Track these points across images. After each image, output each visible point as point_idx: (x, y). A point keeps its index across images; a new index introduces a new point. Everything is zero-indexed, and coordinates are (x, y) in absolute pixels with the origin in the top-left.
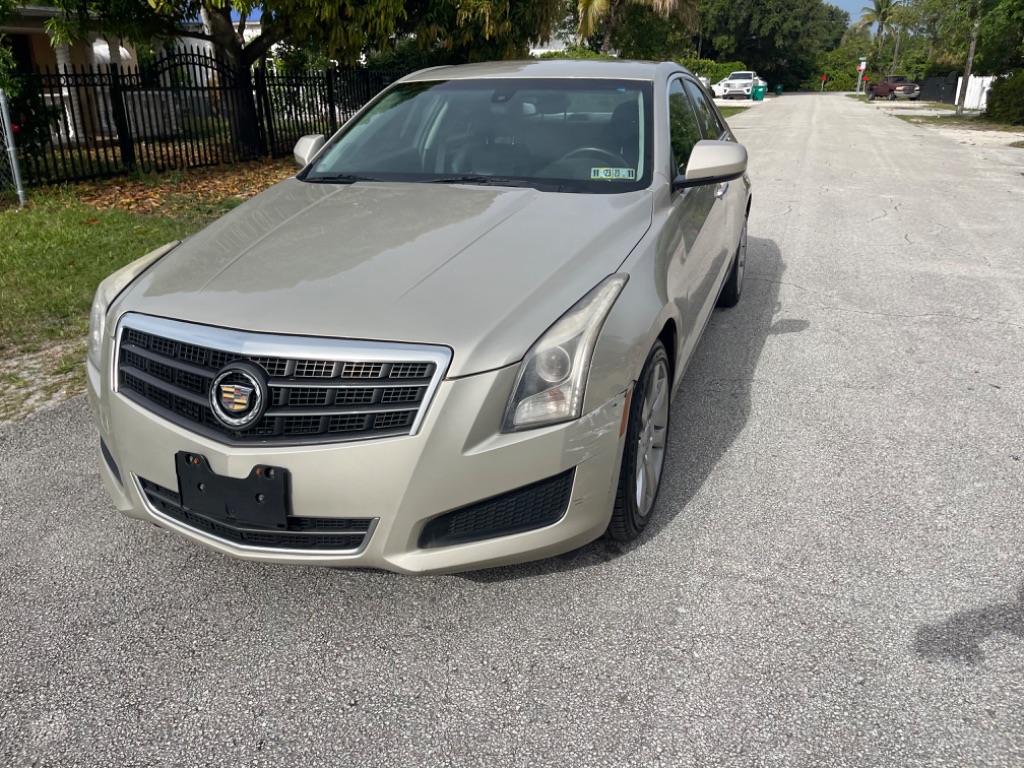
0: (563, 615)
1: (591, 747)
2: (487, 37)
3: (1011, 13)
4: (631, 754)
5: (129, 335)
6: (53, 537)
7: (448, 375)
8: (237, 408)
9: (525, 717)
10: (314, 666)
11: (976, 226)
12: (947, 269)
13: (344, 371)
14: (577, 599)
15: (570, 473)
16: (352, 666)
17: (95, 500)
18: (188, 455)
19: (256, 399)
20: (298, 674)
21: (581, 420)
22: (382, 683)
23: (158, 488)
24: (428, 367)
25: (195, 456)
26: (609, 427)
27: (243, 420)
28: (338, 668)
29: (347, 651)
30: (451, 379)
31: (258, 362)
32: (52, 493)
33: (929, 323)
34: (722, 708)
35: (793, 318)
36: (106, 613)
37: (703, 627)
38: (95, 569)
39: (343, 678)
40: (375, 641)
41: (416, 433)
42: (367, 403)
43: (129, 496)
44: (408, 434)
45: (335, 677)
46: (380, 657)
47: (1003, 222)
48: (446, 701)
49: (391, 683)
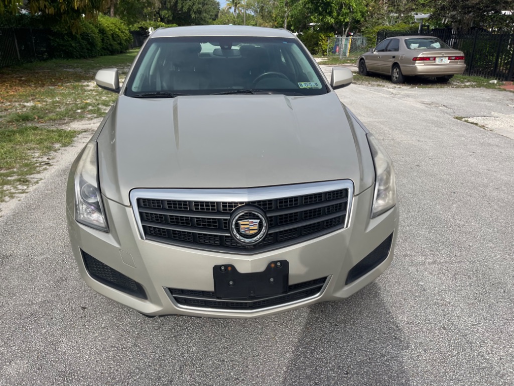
3: (305, 5)
4: (472, 349)
5: (143, 203)
7: (355, 194)
8: (252, 232)
10: (307, 362)
13: (304, 201)
16: (324, 356)
18: (220, 266)
19: (262, 224)
20: (305, 369)
22: (347, 359)
23: (182, 291)
24: (344, 192)
25: (226, 266)
28: (320, 359)
29: (313, 350)
30: (357, 195)
31: (256, 204)
32: (27, 321)
34: (479, 318)
37: (437, 288)
38: (119, 356)
39: (327, 363)
40: (320, 340)
41: (347, 226)
42: (319, 216)
43: (157, 302)
44: (343, 228)
45: (323, 364)
46: (332, 347)
47: (349, 98)
48: (383, 356)
49: (351, 357)
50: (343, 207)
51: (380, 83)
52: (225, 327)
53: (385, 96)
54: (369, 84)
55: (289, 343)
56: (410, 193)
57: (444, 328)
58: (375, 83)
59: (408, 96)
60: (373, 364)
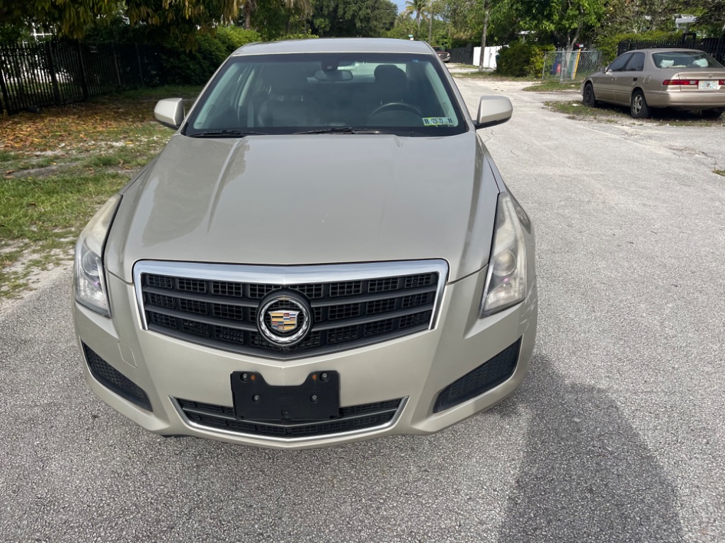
0: (507, 440)
1: (599, 530)
2: (187, 17)
4: (624, 527)
5: (147, 280)
6: (54, 466)
7: (449, 281)
8: (287, 328)
9: (542, 521)
10: (366, 521)
11: (545, 143)
12: (549, 171)
13: (369, 288)
14: (508, 427)
15: (519, 341)
16: (394, 514)
17: (68, 425)
18: (241, 374)
19: (303, 318)
20: (360, 531)
21: (524, 302)
22: (427, 521)
23: (196, 405)
24: (432, 276)
25: (249, 374)
27: (294, 337)
28: (386, 519)
29: (381, 503)
31: (297, 289)
32: (21, 427)
33: (565, 206)
34: (651, 481)
36: (158, 521)
37: (599, 429)
38: (117, 486)
39: (395, 525)
40: (396, 490)
41: (433, 327)
42: (391, 310)
43: (163, 416)
44: (427, 329)
45: (389, 526)
46: (410, 502)
47: (556, 139)
48: (481, 523)
49: (433, 520)
50: (428, 299)
51: (613, 117)
52: (270, 458)
53: (614, 136)
54: (595, 118)
55: (350, 490)
56: (604, 283)
57: (591, 491)
58: (604, 118)
59: (650, 137)
60: (463, 534)
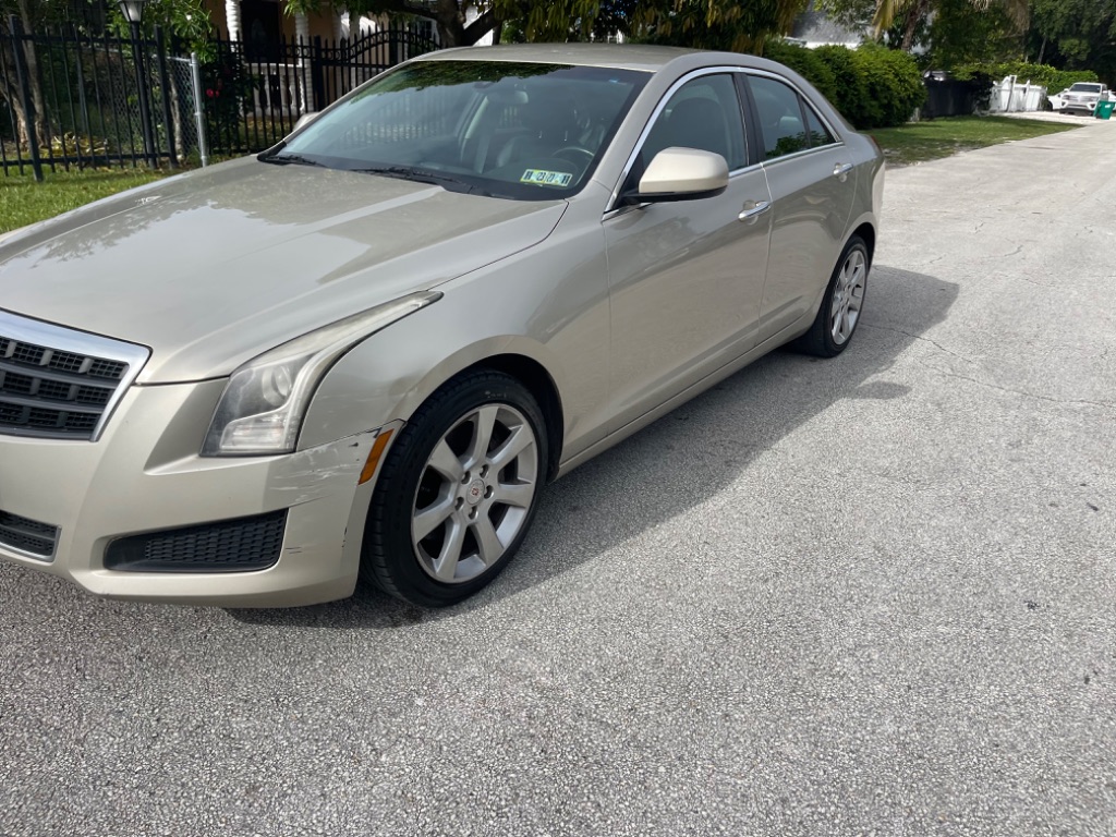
7: (137, 381)
15: (279, 516)
21: (293, 455)
24: (124, 368)
26: (340, 470)
30: (144, 385)
35: (894, 381)
42: (64, 399)
44: (89, 440)
50: (101, 398)
